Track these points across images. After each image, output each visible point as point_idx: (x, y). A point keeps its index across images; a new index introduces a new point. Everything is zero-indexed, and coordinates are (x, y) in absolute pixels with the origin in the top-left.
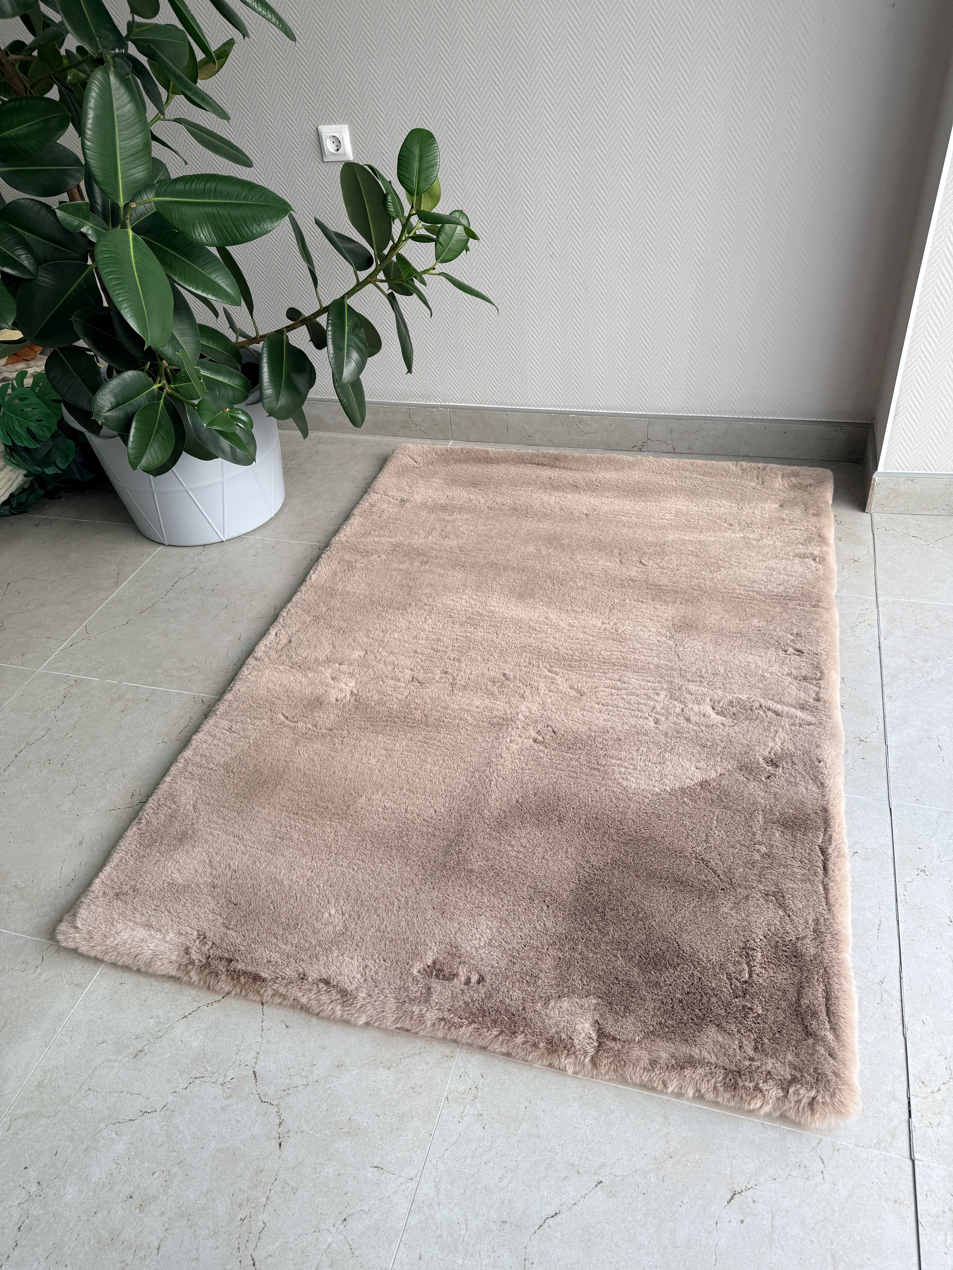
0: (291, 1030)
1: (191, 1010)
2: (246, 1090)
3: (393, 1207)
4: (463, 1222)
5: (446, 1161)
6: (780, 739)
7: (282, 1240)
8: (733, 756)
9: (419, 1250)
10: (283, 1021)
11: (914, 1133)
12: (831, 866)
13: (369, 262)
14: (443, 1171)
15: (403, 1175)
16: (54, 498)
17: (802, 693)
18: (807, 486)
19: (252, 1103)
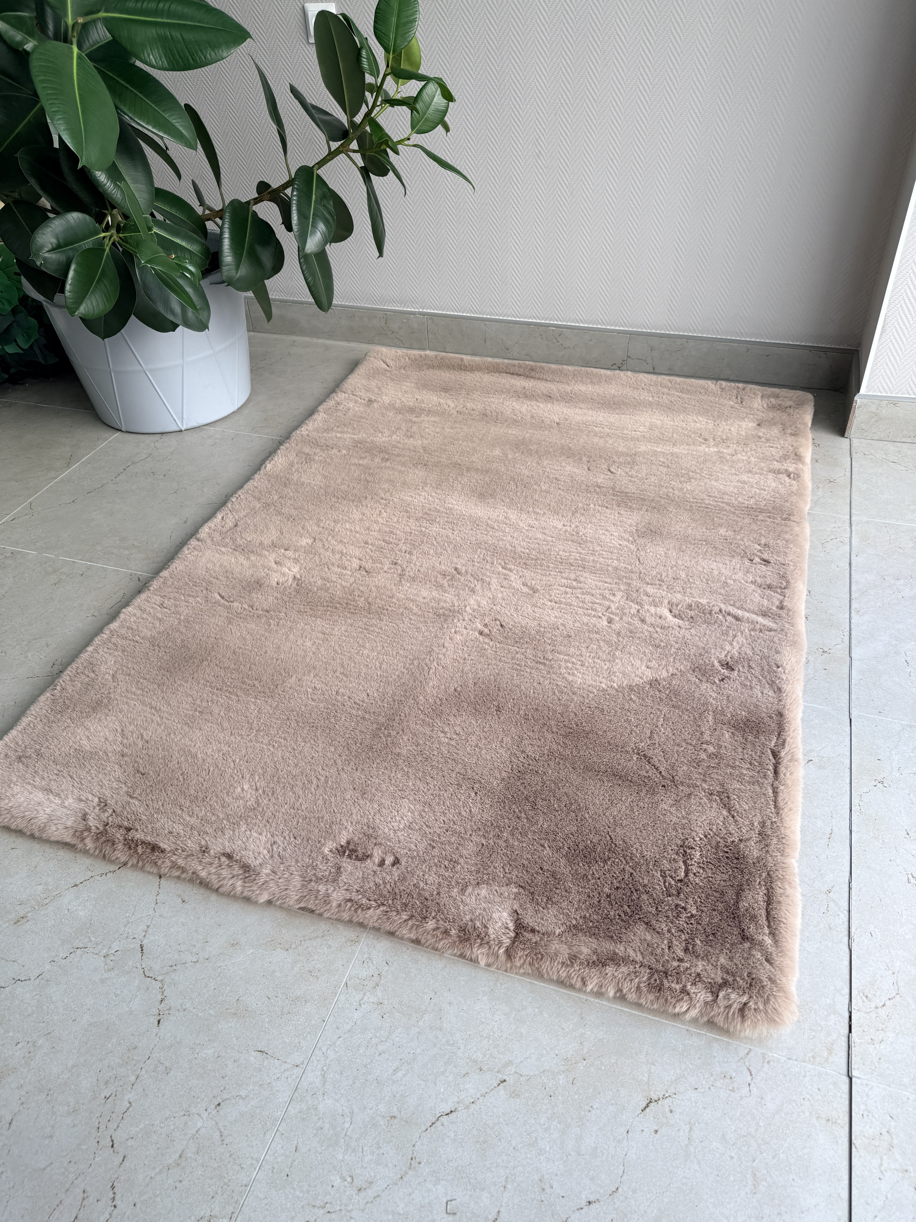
0: (186, 906)
1: (83, 879)
2: (130, 963)
3: (273, 1094)
4: (349, 1114)
5: (337, 1049)
6: (738, 643)
7: (147, 1122)
8: (687, 657)
9: (296, 1142)
10: (179, 896)
11: (853, 1049)
12: (782, 769)
13: (344, 135)
14: (332, 1060)
15: (289, 1061)
16: (17, 384)
17: (765, 600)
18: (786, 408)
19: (135, 978)
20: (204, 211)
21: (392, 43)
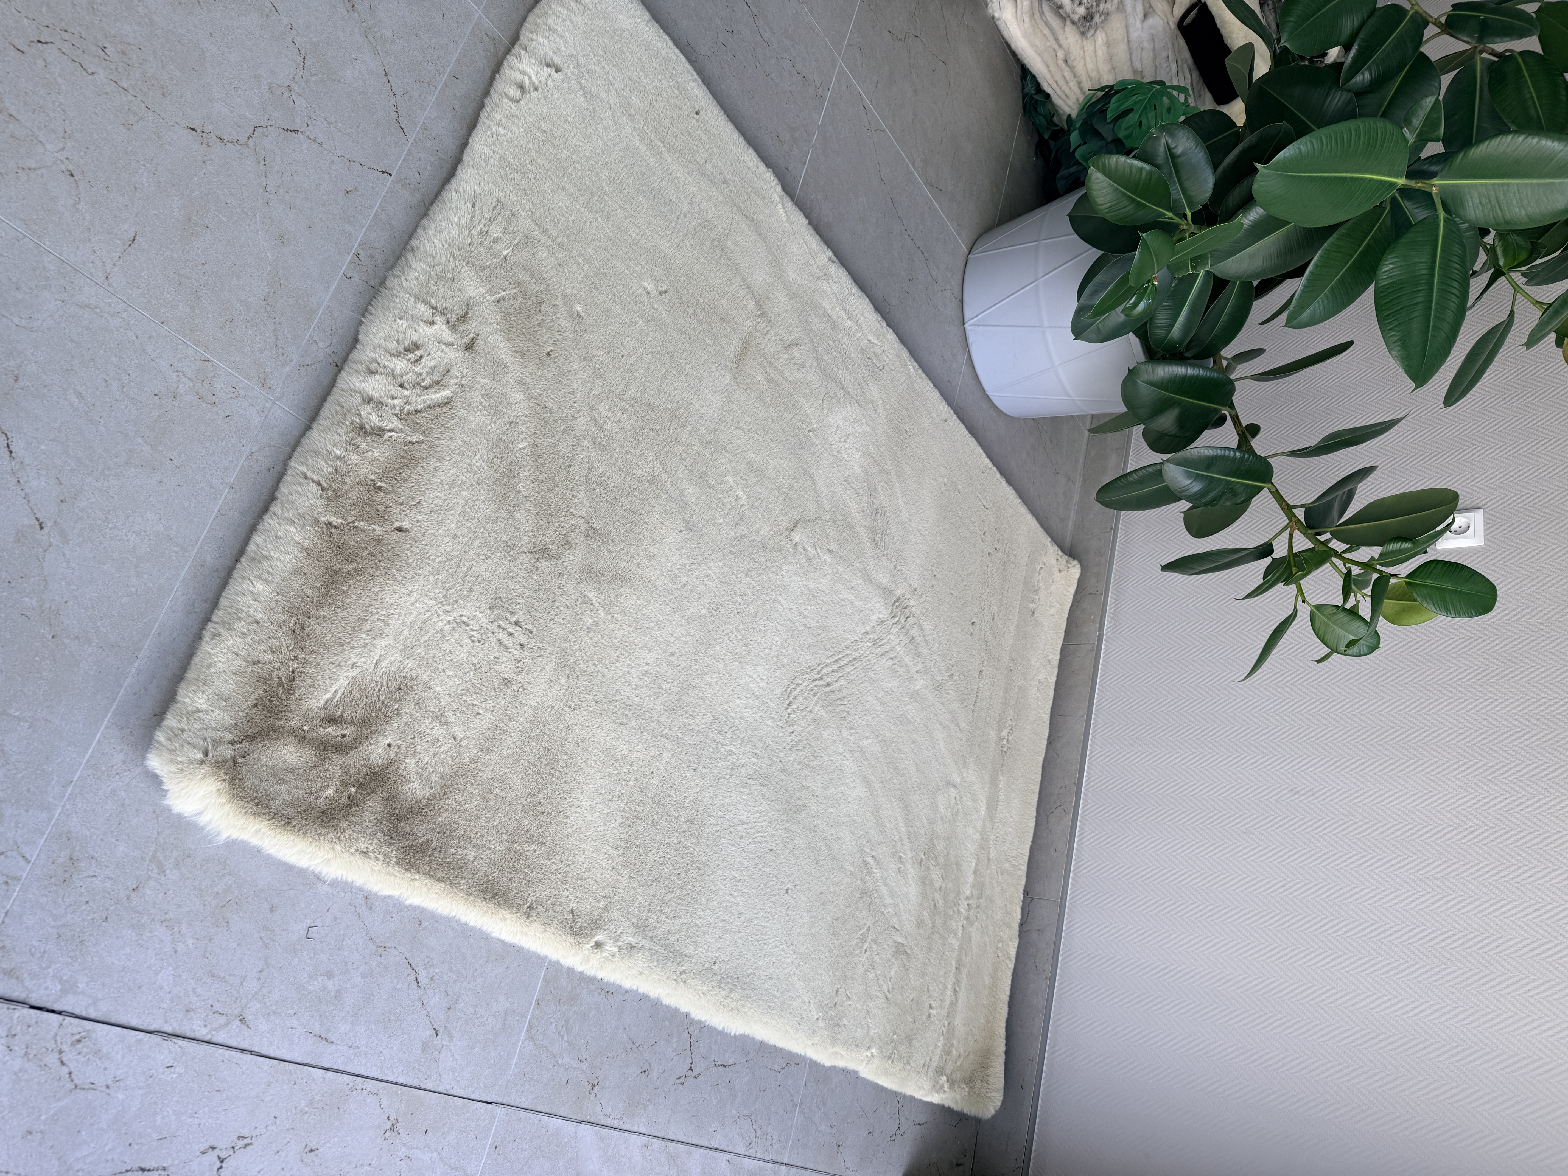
0: (342, 194)
1: (393, 84)
2: (276, 114)
3: (75, 242)
5: (122, 330)
7: (64, 88)
11: (5, 1006)
14: (108, 321)
15: (116, 269)
16: (1037, 148)
19: (256, 115)
20: (1225, 358)
21: (1419, 581)
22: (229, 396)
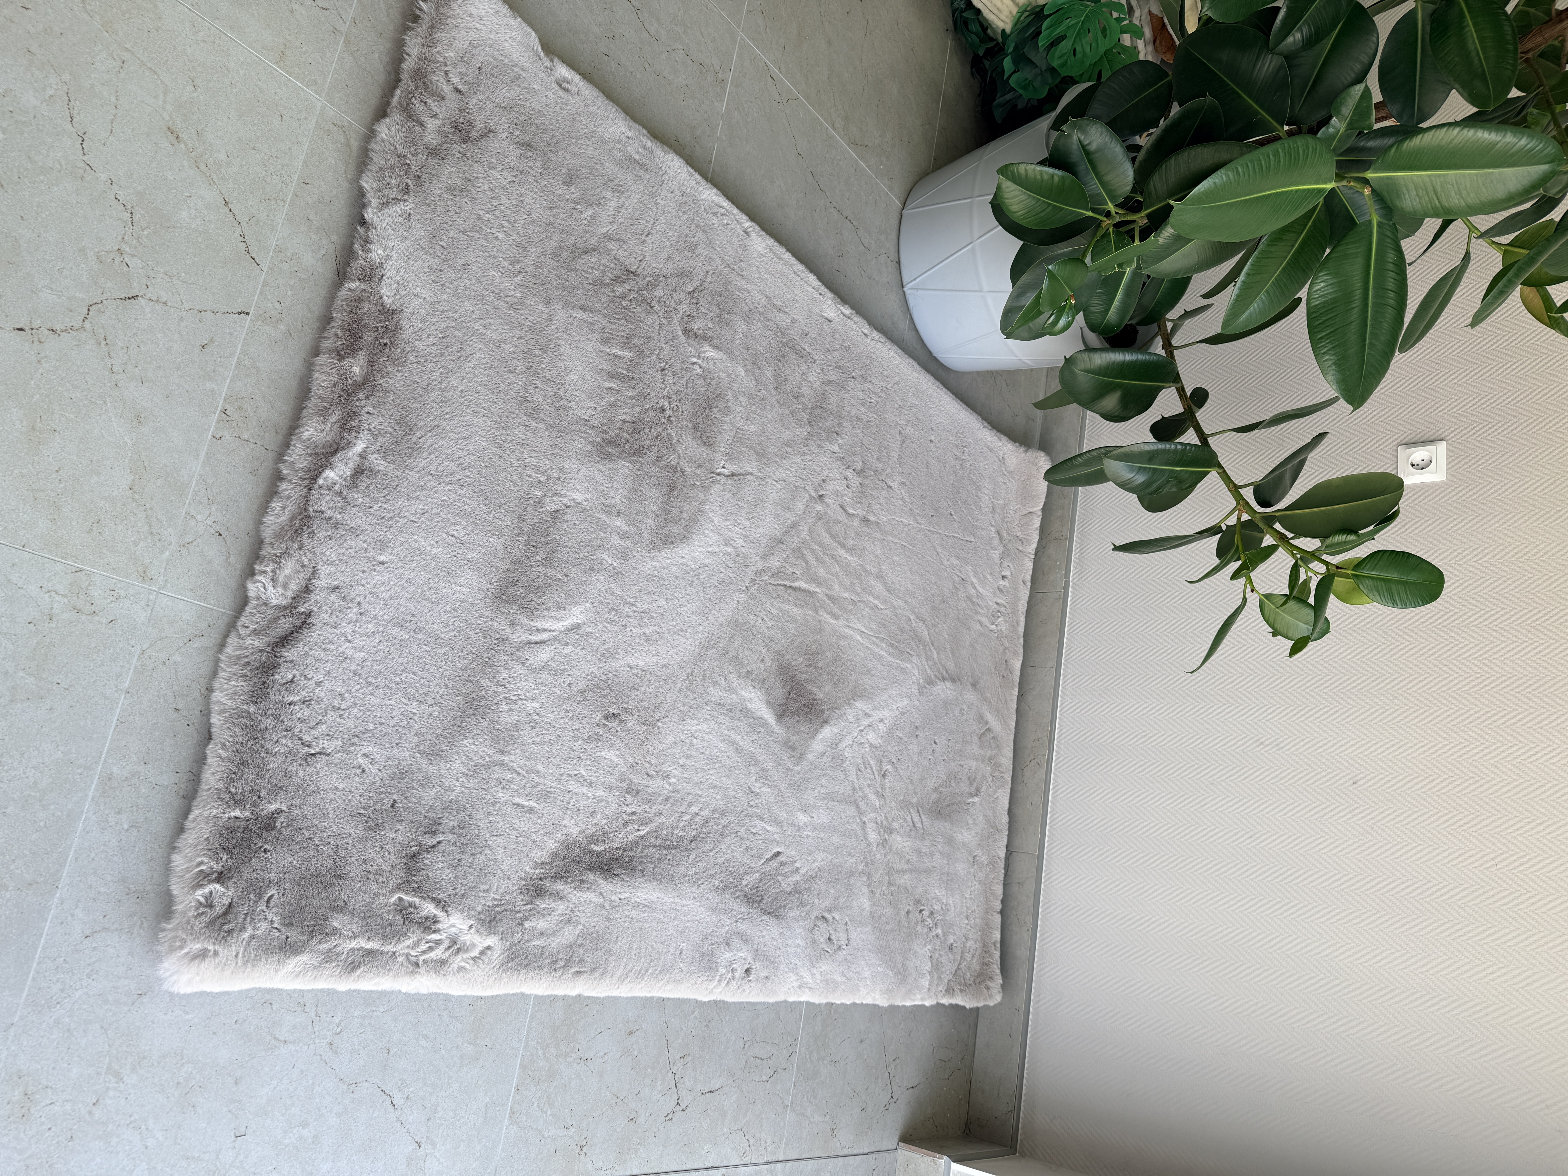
0: (197, 351)
1: (236, 212)
10: (211, 340)
13: (1264, 504)
16: (972, 68)
19: (87, 292)
20: (1170, 320)
21: (1365, 572)
22: (109, 601)
